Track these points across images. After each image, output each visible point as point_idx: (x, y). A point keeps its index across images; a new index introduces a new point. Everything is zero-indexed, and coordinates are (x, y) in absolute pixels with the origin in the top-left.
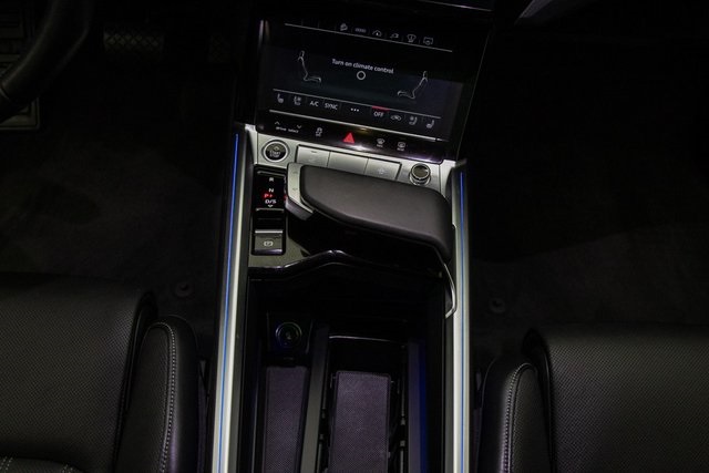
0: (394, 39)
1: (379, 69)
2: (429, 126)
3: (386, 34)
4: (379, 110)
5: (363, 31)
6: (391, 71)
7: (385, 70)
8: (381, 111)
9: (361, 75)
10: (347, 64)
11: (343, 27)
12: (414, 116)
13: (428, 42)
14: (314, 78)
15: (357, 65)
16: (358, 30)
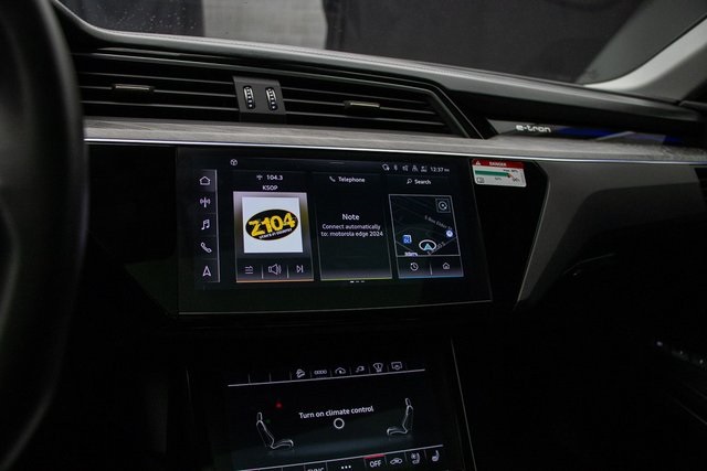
0: (360, 373)
1: (357, 411)
2: (435, 459)
3: (351, 368)
4: (374, 459)
5: (324, 372)
6: (371, 409)
7: (363, 410)
8: (377, 459)
9: (339, 423)
10: (319, 415)
11: (300, 373)
12: (415, 452)
13: (397, 367)
14: (283, 443)
15: (330, 413)
16: (317, 372)
